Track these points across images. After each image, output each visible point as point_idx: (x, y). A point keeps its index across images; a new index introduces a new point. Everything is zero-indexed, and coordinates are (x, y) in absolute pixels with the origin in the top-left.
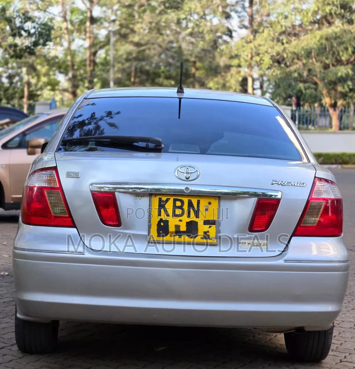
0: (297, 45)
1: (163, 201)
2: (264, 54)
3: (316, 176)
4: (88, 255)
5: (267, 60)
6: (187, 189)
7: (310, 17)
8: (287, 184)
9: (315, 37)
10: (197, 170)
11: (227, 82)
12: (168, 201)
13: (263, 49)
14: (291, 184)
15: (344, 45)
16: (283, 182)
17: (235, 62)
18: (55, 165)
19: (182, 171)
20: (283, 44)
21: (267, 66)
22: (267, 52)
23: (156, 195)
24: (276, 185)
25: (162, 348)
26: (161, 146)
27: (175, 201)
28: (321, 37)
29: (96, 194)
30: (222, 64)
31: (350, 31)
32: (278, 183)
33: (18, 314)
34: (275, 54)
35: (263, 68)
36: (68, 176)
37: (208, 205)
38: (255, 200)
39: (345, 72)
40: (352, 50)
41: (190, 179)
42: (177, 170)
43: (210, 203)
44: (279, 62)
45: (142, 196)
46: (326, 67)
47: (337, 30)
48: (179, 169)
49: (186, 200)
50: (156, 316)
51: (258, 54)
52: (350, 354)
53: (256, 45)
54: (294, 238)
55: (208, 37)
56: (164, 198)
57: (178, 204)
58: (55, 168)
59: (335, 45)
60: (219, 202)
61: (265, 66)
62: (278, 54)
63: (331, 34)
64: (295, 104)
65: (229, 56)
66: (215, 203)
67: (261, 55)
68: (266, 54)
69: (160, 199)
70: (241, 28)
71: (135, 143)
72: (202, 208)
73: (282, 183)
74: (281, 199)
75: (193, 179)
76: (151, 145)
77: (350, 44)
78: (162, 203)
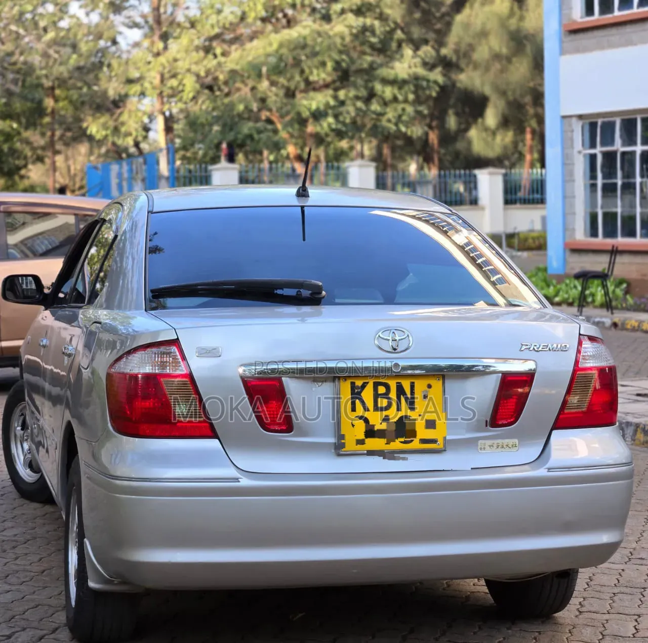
0: (241, 57)
1: (358, 386)
2: (184, 74)
3: (581, 333)
4: (245, 482)
5: (190, 84)
6: (396, 365)
7: (260, 11)
8: (542, 348)
9: (271, 44)
10: (408, 335)
11: (123, 124)
12: (365, 387)
13: (182, 65)
14: (548, 348)
15: (320, 58)
16: (536, 346)
17: (136, 88)
18: (176, 337)
19: (385, 338)
20: (215, 56)
21: (191, 95)
22: (189, 70)
23: (345, 378)
24: (528, 351)
25: (300, 615)
26: (321, 293)
27: (376, 385)
28: (281, 45)
29: (250, 382)
30: (111, 93)
31: (326, 33)
32: (530, 348)
33: (90, 581)
34: (202, 74)
35: (185, 98)
36: (201, 354)
37: (427, 389)
38: (498, 377)
39: (324, 101)
40: (332, 66)
41: (399, 350)
42: (378, 336)
43: (429, 386)
44: (210, 88)
45: (323, 381)
46: (290, 94)
47: (306, 32)
48: (380, 334)
49: (393, 384)
50: (355, 571)
51: (174, 76)
52: (584, 598)
53: (171, 59)
54: (555, 432)
55: (84, 47)
56: (359, 383)
57: (382, 390)
58: (176, 342)
59: (303, 58)
60: (444, 383)
61: (188, 94)
62: (208, 72)
63: (297, 38)
64: (226, 156)
65: (124, 79)
66: (437, 384)
67: (180, 77)
68: (188, 75)
69: (353, 384)
70: (130, 27)
71: (278, 290)
72: (418, 395)
73: (535, 348)
74: (535, 373)
75: (403, 349)
76: (306, 293)
77: (330, 56)
78: (356, 390)
